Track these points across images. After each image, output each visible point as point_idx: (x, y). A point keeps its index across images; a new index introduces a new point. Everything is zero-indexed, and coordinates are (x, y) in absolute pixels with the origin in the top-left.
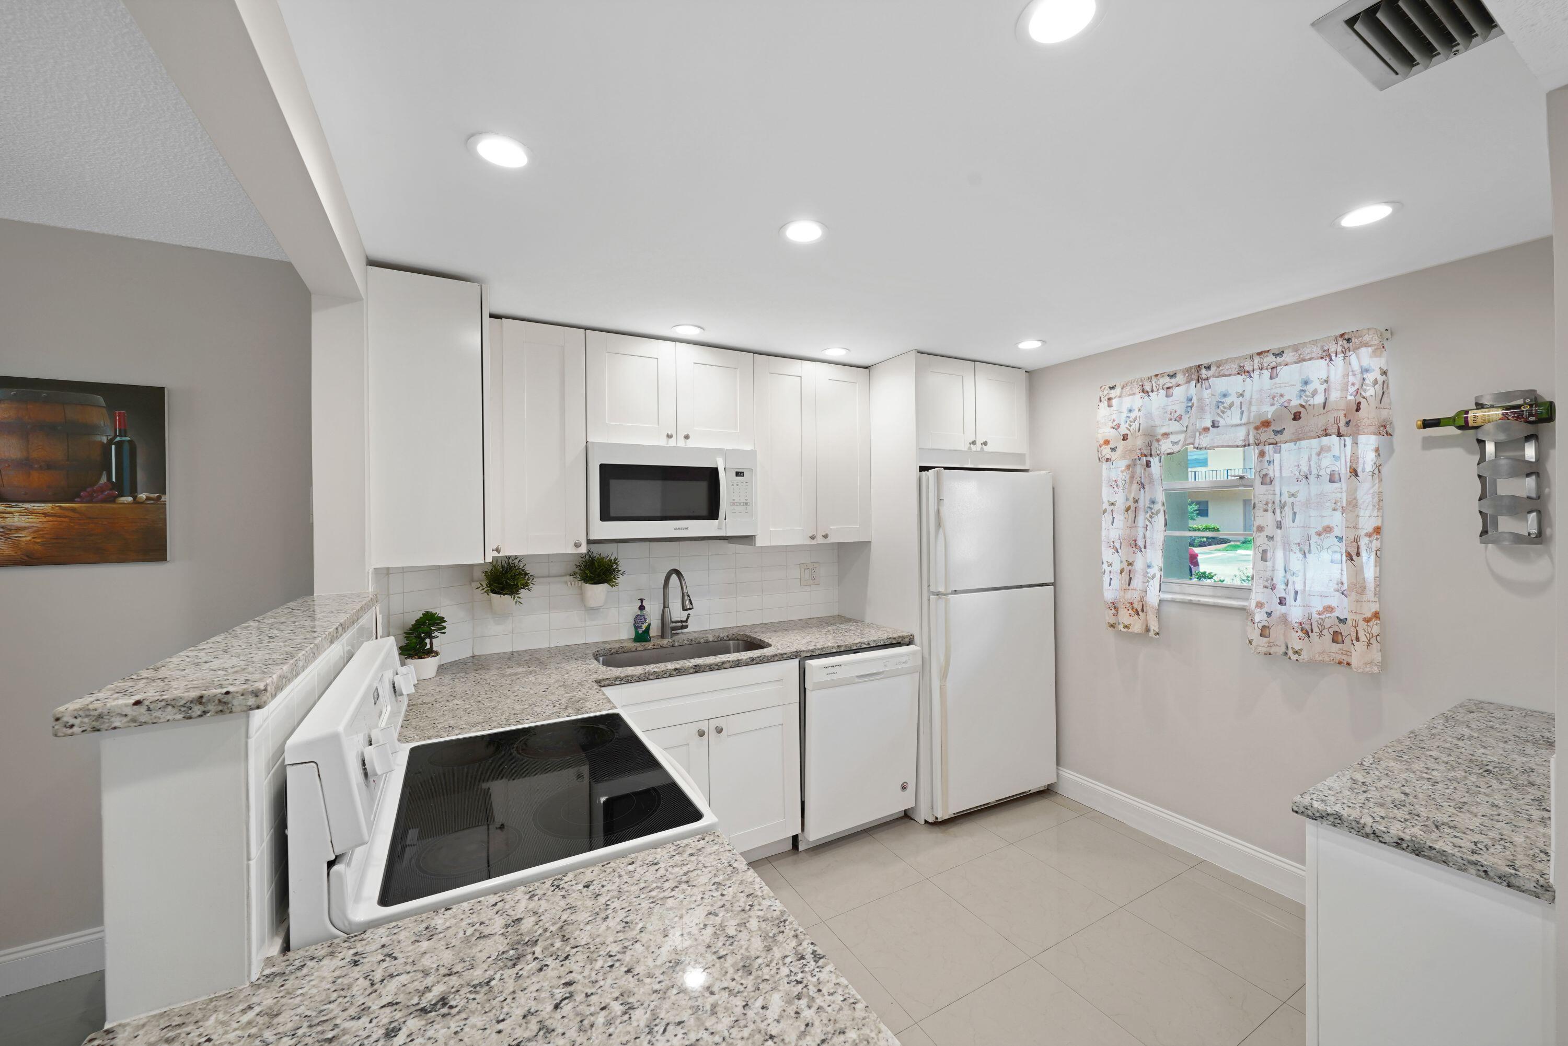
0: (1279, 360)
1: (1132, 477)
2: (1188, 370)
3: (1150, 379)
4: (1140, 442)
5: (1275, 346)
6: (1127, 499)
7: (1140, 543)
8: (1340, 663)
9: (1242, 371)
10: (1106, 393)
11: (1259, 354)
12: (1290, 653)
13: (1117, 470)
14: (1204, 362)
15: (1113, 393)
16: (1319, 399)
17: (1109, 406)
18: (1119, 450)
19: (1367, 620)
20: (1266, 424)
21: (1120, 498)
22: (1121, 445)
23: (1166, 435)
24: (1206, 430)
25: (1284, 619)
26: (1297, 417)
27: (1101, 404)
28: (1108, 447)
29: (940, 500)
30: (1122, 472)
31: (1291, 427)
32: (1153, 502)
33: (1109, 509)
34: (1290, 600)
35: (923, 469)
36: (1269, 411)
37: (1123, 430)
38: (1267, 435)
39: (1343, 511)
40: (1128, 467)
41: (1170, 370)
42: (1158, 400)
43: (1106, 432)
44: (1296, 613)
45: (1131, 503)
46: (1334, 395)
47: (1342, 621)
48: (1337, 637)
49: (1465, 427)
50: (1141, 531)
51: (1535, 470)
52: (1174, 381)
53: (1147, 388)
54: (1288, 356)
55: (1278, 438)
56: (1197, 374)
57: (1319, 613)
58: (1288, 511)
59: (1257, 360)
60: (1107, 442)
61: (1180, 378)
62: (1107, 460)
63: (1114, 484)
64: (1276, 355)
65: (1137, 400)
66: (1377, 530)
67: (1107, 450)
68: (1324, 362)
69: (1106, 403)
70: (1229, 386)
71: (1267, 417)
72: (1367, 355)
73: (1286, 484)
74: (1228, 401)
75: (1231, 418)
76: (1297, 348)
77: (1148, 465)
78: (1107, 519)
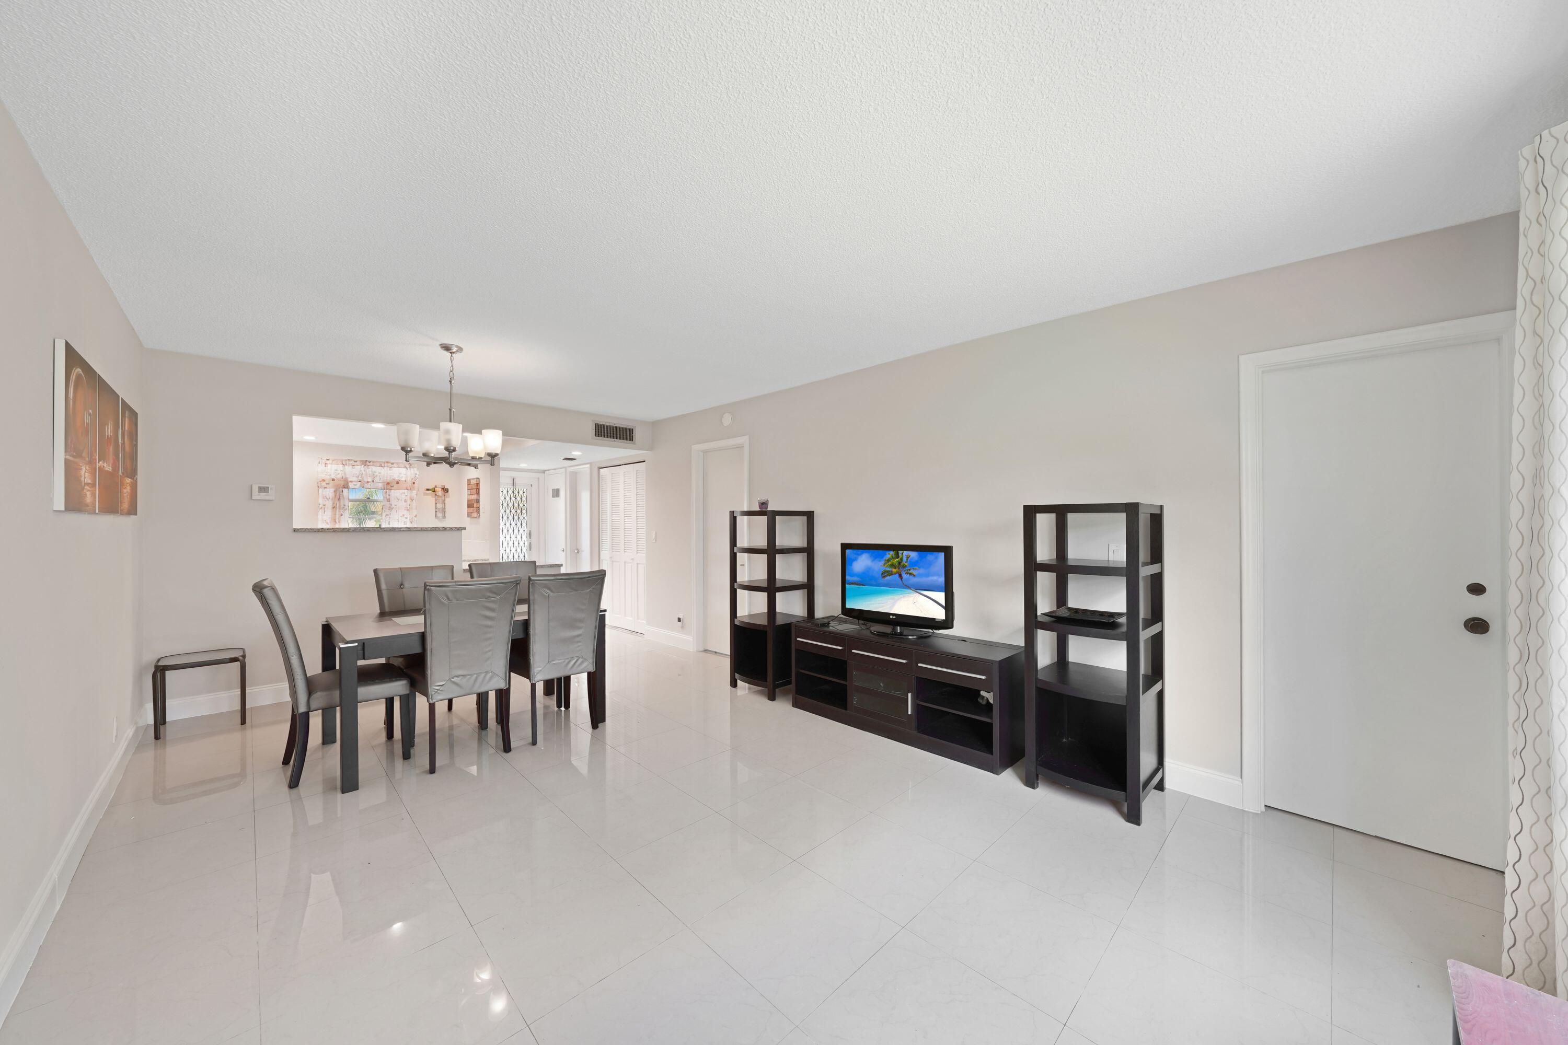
2: (362, 461)
3: (346, 460)
4: (339, 483)
6: (333, 504)
7: (337, 521)
9: (381, 466)
11: (387, 462)
13: (327, 492)
14: (368, 460)
15: (328, 462)
16: (404, 479)
17: (325, 466)
18: (329, 485)
20: (388, 484)
21: (329, 503)
22: (330, 482)
23: (351, 481)
26: (397, 483)
30: (330, 493)
31: (396, 486)
32: (344, 506)
33: (323, 507)
36: (389, 480)
37: (332, 477)
38: (389, 487)
39: (408, 510)
40: (335, 491)
41: (355, 459)
42: (348, 469)
43: (323, 476)
49: (433, 492)
50: (337, 516)
52: (355, 464)
53: (344, 464)
54: (395, 465)
55: (392, 488)
56: (365, 463)
58: (394, 510)
59: (386, 464)
60: (324, 480)
61: (358, 463)
62: (325, 488)
63: (325, 498)
64: (392, 464)
65: (340, 467)
66: (416, 516)
67: (324, 484)
68: (405, 469)
69: (324, 465)
70: (377, 469)
71: (388, 481)
72: (415, 469)
73: (393, 502)
74: (376, 474)
75: (377, 480)
76: (397, 463)
77: (342, 492)
78: (321, 512)
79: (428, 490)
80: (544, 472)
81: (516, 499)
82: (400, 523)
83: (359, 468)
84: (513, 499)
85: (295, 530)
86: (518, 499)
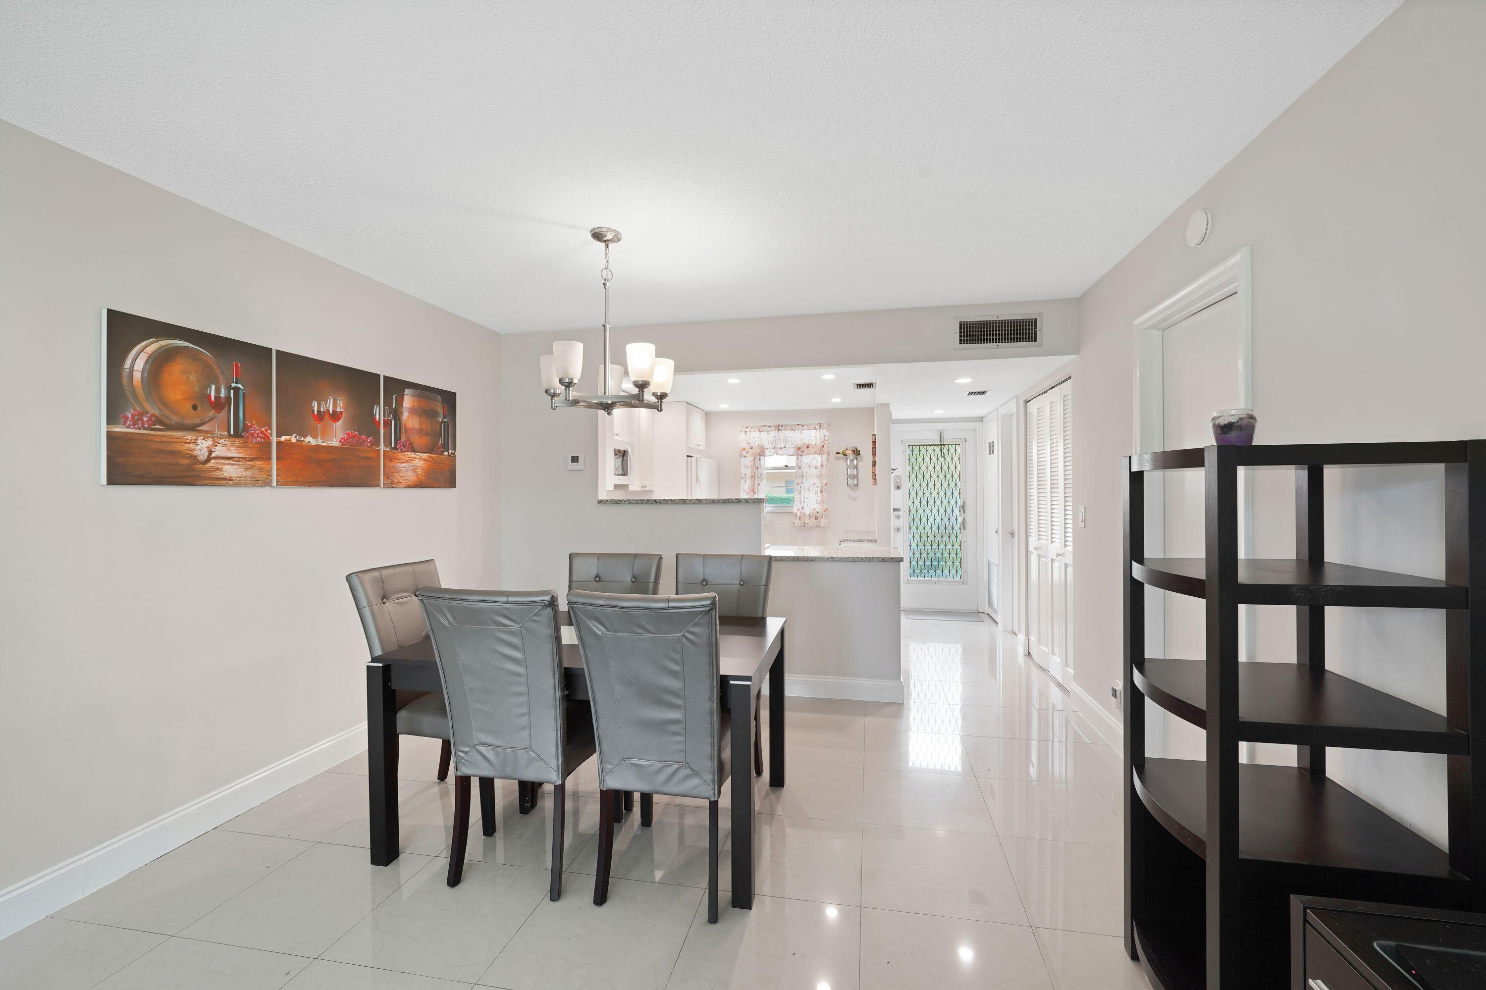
0: (803, 428)
1: (754, 464)
2: (775, 426)
3: (762, 426)
4: (758, 451)
5: (802, 423)
6: (752, 473)
7: (756, 491)
8: (817, 526)
9: (792, 429)
10: (744, 429)
11: (798, 425)
12: (806, 525)
13: (748, 461)
14: (781, 424)
15: (747, 430)
16: (813, 442)
17: (745, 435)
18: (750, 453)
19: (825, 511)
20: (799, 448)
21: (749, 472)
22: (751, 451)
23: (767, 448)
24: (781, 448)
25: (804, 514)
26: (808, 447)
27: (741, 433)
28: (745, 451)
29: (697, 471)
30: (751, 462)
31: (806, 450)
32: (762, 474)
33: (744, 476)
34: (805, 508)
35: (688, 456)
36: (800, 444)
37: (751, 445)
38: (800, 452)
39: (819, 478)
40: (753, 460)
41: (769, 424)
42: (764, 434)
43: (744, 445)
44: (807, 511)
45: (753, 474)
46: (818, 443)
47: (817, 512)
48: (816, 518)
49: (844, 455)
50: (756, 486)
51: (856, 467)
52: (770, 429)
53: (761, 430)
54: (806, 427)
55: (803, 453)
56: (778, 428)
57: (812, 511)
58: (805, 478)
59: (797, 426)
60: (744, 449)
61: (772, 428)
62: (745, 457)
63: (746, 467)
64: (802, 426)
65: (757, 434)
66: (827, 484)
67: (744, 453)
68: (814, 431)
69: (744, 433)
70: (788, 433)
71: (799, 446)
72: (825, 430)
73: (805, 469)
74: (788, 439)
75: (789, 445)
76: (808, 425)
77: (760, 460)
78: (743, 481)
79: (838, 453)
80: (981, 419)
81: (945, 459)
82: (810, 492)
83: (774, 433)
84: (941, 459)
85: (600, 502)
86: (948, 459)
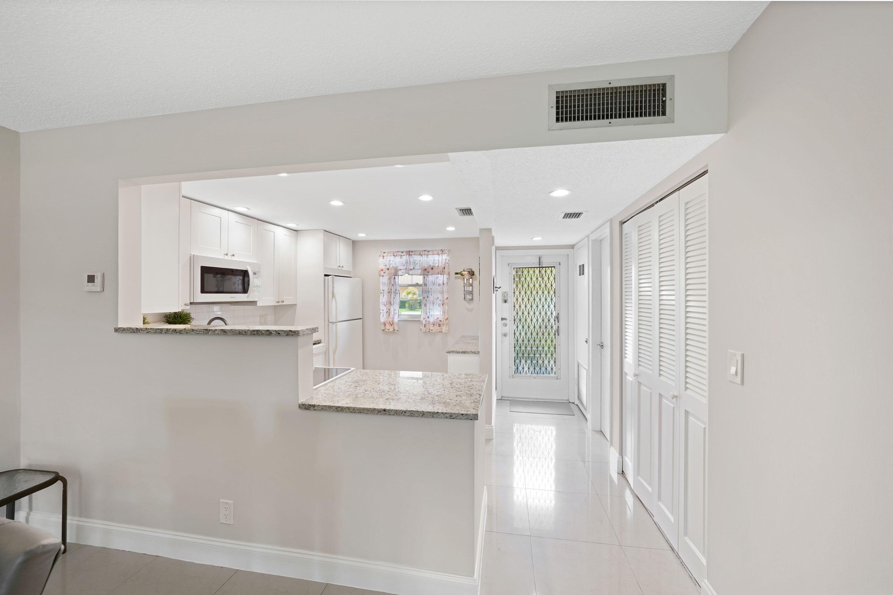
0: (429, 253)
1: (390, 282)
2: (407, 252)
3: (396, 252)
4: (393, 271)
5: (428, 249)
6: (389, 289)
7: (392, 303)
8: (440, 332)
9: (420, 255)
10: (382, 254)
11: (424, 251)
12: (430, 331)
13: (385, 280)
14: (411, 250)
15: (385, 255)
16: (437, 265)
17: (383, 258)
18: (386, 273)
19: (446, 320)
20: (425, 270)
21: (386, 288)
22: (387, 272)
23: (400, 270)
24: (411, 269)
25: (429, 322)
26: (432, 269)
27: (380, 257)
28: (383, 272)
29: (333, 287)
30: (387, 280)
31: (431, 271)
32: (396, 290)
33: (383, 292)
34: (430, 317)
35: (326, 275)
36: (426, 266)
37: (388, 267)
38: (426, 273)
39: (441, 293)
40: (389, 279)
41: (402, 250)
42: (398, 259)
43: (382, 267)
44: (431, 320)
45: (390, 290)
46: (440, 264)
47: (440, 321)
48: (439, 325)
49: (462, 275)
50: (392, 299)
51: (471, 285)
52: (403, 254)
53: (395, 255)
54: (430, 253)
55: (428, 274)
56: (409, 253)
57: (436, 320)
58: (430, 293)
59: (424, 252)
60: (382, 270)
61: (404, 253)
62: (383, 276)
63: (384, 284)
64: (428, 252)
65: (392, 258)
66: (447, 298)
67: (382, 273)
68: (438, 256)
69: (382, 257)
70: (417, 258)
71: (426, 268)
72: (446, 255)
73: (430, 286)
74: (417, 262)
75: (417, 267)
76: (432, 251)
77: (395, 278)
78: (381, 295)
79: (456, 274)
80: (572, 247)
81: (543, 279)
82: (435, 305)
83: (405, 258)
84: (540, 279)
86: (546, 279)
